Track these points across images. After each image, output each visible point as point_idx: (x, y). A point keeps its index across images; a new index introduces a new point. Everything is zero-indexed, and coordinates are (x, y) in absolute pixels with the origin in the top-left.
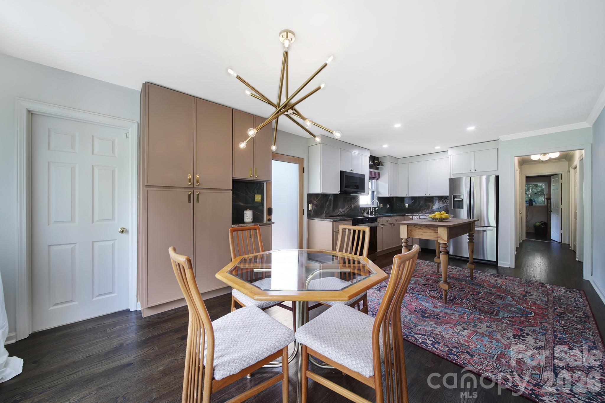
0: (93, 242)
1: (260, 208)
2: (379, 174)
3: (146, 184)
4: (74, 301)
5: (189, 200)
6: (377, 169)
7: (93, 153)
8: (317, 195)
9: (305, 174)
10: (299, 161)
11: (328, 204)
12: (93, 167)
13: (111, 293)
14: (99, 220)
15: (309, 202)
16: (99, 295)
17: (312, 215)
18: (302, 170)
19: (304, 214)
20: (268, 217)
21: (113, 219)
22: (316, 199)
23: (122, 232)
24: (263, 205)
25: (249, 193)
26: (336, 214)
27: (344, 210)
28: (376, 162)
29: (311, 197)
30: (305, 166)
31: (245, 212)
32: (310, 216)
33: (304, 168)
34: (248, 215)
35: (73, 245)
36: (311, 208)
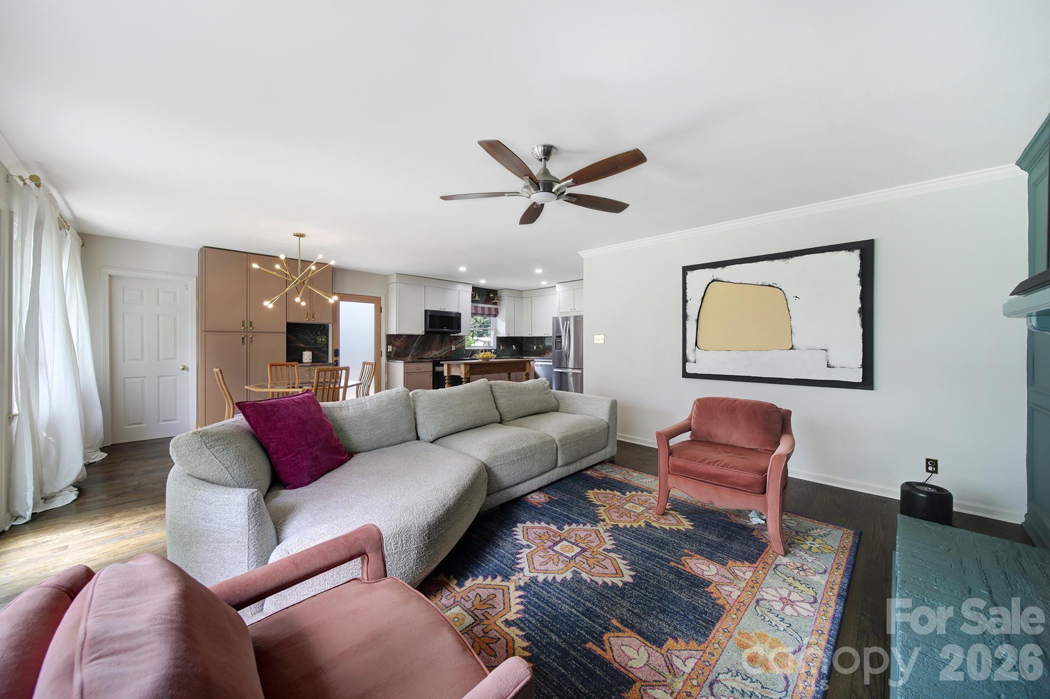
0: (159, 376)
1: (325, 349)
2: (497, 310)
3: (203, 329)
4: (143, 424)
5: (243, 342)
6: (496, 304)
7: (158, 304)
8: (398, 336)
9: (383, 314)
10: (376, 300)
11: (415, 346)
12: (158, 315)
13: (174, 420)
14: (164, 359)
15: (388, 343)
16: (164, 421)
17: (390, 357)
18: (379, 310)
19: (381, 356)
20: (335, 359)
21: (175, 358)
22: (397, 340)
23: (183, 369)
24: (327, 347)
25: (311, 335)
26: (428, 356)
27: (440, 352)
28: (491, 295)
29: (391, 339)
30: (383, 305)
31: (304, 353)
32: (389, 357)
33: (381, 308)
34: (307, 356)
35: (143, 378)
36: (391, 350)
